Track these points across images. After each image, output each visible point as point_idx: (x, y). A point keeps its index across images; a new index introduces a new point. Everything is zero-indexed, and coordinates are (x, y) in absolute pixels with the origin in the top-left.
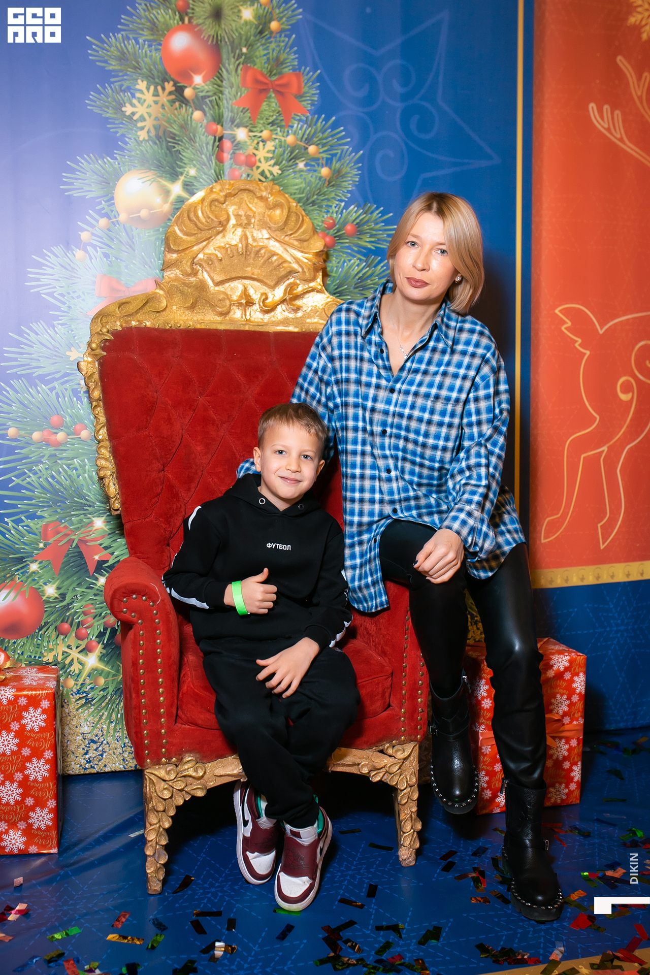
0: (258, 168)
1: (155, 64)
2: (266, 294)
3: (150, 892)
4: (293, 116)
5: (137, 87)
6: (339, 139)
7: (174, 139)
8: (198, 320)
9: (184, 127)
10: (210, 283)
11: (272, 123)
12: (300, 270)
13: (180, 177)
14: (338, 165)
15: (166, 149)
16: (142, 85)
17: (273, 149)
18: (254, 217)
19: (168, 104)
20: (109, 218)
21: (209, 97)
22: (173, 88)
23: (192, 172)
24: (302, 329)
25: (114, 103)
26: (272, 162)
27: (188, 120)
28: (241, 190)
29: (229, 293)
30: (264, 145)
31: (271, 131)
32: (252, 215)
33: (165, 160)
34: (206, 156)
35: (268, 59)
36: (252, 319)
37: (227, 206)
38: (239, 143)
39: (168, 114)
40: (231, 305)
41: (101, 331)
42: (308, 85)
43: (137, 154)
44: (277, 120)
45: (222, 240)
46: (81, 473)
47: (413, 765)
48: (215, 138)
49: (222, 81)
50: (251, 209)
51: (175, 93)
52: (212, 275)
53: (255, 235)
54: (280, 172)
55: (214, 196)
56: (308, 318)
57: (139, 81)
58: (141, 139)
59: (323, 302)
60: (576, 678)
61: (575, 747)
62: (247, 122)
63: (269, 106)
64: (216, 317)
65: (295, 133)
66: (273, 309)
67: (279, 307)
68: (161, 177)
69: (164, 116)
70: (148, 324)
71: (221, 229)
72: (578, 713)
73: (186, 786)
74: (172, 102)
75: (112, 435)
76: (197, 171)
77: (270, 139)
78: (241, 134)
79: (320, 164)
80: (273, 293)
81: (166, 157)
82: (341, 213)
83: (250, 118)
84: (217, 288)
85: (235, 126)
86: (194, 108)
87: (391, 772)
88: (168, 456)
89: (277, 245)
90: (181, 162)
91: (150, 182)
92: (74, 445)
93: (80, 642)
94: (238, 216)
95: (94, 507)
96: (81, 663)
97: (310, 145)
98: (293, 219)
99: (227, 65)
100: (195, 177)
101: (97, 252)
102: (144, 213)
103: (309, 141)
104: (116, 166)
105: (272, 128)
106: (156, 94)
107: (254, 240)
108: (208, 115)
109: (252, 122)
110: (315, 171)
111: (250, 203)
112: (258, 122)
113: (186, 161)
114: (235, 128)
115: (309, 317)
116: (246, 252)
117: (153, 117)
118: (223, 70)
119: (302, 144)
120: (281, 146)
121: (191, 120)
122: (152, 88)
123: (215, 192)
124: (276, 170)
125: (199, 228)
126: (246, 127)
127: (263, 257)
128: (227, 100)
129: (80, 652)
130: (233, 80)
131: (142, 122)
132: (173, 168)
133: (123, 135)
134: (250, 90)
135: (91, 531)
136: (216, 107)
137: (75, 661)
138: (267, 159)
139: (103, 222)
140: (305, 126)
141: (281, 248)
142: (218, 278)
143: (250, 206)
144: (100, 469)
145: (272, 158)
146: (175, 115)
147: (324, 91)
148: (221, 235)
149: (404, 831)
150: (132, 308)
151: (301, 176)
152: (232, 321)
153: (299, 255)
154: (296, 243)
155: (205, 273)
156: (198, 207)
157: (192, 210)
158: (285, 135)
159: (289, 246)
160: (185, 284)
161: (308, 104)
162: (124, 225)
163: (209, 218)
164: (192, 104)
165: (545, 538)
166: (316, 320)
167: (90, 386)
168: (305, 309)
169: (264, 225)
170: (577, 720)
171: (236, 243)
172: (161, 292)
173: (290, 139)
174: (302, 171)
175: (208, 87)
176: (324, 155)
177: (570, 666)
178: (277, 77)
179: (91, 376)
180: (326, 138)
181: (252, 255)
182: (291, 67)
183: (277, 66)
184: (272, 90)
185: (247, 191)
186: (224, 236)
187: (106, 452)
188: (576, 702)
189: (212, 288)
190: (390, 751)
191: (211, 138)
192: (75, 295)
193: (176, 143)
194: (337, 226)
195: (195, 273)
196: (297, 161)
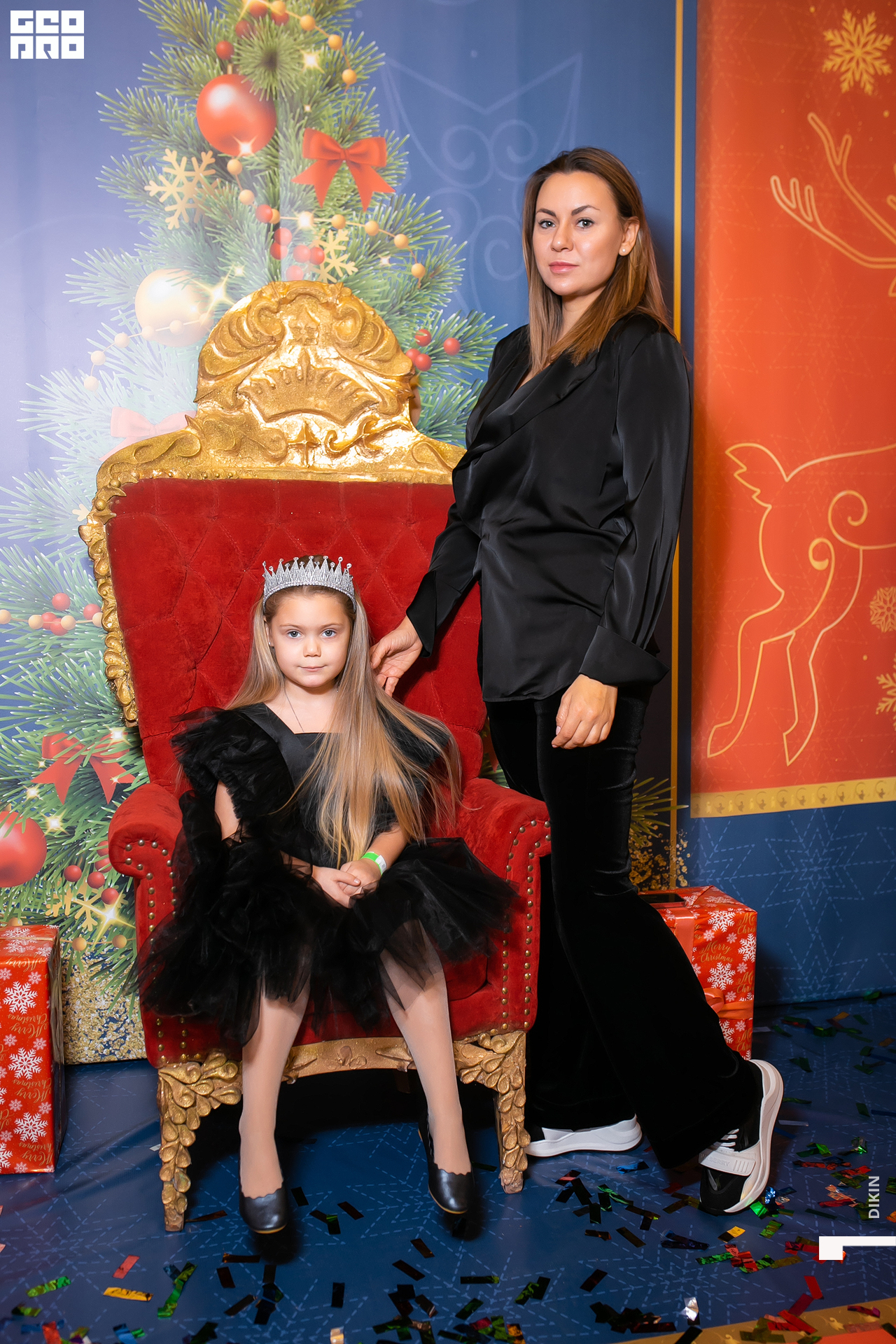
0: (327, 265)
1: (188, 128)
2: (334, 432)
3: (168, 1229)
4: (373, 195)
5: (165, 158)
6: (435, 226)
7: (214, 227)
8: (243, 468)
9: (227, 211)
10: (260, 418)
11: (346, 206)
12: (380, 400)
13: (222, 278)
14: (434, 260)
15: (203, 241)
16: (171, 156)
17: (347, 239)
18: (317, 329)
19: (206, 181)
20: (129, 333)
21: (261, 171)
22: (213, 160)
23: (239, 271)
24: (382, 479)
25: (134, 181)
26: (346, 257)
27: (232, 202)
28: (300, 294)
29: (285, 431)
30: (334, 235)
31: (344, 215)
32: (315, 327)
33: (202, 256)
34: (257, 249)
35: (340, 120)
36: (316, 466)
37: (281, 315)
38: (301, 232)
39: (206, 193)
40: (287, 447)
41: (110, 484)
42: (394, 154)
43: (165, 248)
44: (352, 200)
45: (274, 361)
46: (94, 670)
47: (518, 1062)
48: (269, 225)
49: (277, 150)
50: (313, 320)
51: (215, 166)
52: (262, 407)
53: (319, 354)
54: (356, 270)
55: (263, 303)
56: (391, 463)
57: (167, 151)
58: (170, 227)
59: (411, 443)
60: (743, 942)
61: (742, 1032)
62: (312, 204)
63: (342, 182)
64: (268, 463)
65: (376, 220)
66: (344, 452)
67: (352, 449)
68: (197, 278)
69: (200, 197)
70: (176, 475)
71: (274, 346)
72: (746, 987)
73: (214, 1090)
74: (212, 178)
75: (125, 623)
76: (244, 270)
77: (343, 226)
78: (304, 220)
79: (411, 259)
80: (344, 430)
81: (204, 251)
82: (439, 324)
83: (315, 198)
84: (269, 425)
85: (296, 210)
86: (240, 187)
87: (488, 1071)
88: (201, 649)
89: (349, 366)
90: (224, 258)
91: (182, 285)
92: (83, 632)
93: (94, 890)
94: (296, 329)
95: (111, 713)
96: (96, 918)
97: (396, 235)
98: (370, 331)
99: (284, 129)
100: (243, 278)
101: (113, 378)
102: (175, 326)
103: (394, 229)
104: (137, 263)
105: (345, 212)
106: (190, 168)
107: (318, 360)
108: (259, 195)
109: (317, 204)
110: (404, 268)
111: (312, 311)
112: (326, 205)
113: (230, 256)
114: (296, 213)
115: (393, 462)
116: (307, 376)
117: (185, 199)
118: (279, 135)
119: (386, 233)
120: (357, 236)
121: (237, 203)
122: (184, 160)
123: (265, 298)
124: (351, 268)
125: (243, 346)
126: (311, 211)
127: (330, 383)
128: (284, 175)
129: (94, 904)
130: (292, 148)
131: (171, 205)
132: (213, 267)
133: (147, 223)
134: (315, 161)
135: (107, 745)
136: (271, 185)
137: (88, 915)
138: (339, 253)
139: (120, 338)
140: (390, 208)
141: (355, 371)
142: (271, 412)
143: (313, 315)
144: (110, 667)
145: (345, 252)
146: (215, 195)
147: (415, 162)
148: (273, 355)
149: (507, 1147)
150: (153, 453)
151: (384, 275)
152: (290, 468)
153: (378, 380)
154: (373, 364)
155: (252, 405)
156: (243, 318)
157: (235, 322)
158: (363, 220)
159: (364, 367)
160: (224, 420)
161: (393, 179)
162: (148, 343)
163: (257, 332)
164: (238, 181)
165: (713, 751)
166: (401, 467)
167: (94, 557)
168: (387, 451)
169: (332, 340)
170: (745, 997)
171: (293, 365)
172: (194, 432)
173: (370, 226)
174: (385, 268)
175: (260, 159)
176: (416, 248)
177: (735, 925)
178: (352, 143)
179: (97, 543)
180: (418, 225)
181: (316, 382)
182: (370, 131)
183: (352, 128)
184: (344, 161)
185: (308, 297)
186: (278, 356)
187: (117, 646)
188: (743, 973)
189: (262, 426)
190: (487, 1043)
191: (264, 226)
192: (84, 435)
193: (217, 233)
194: (434, 341)
195: (240, 406)
196: (379, 256)
